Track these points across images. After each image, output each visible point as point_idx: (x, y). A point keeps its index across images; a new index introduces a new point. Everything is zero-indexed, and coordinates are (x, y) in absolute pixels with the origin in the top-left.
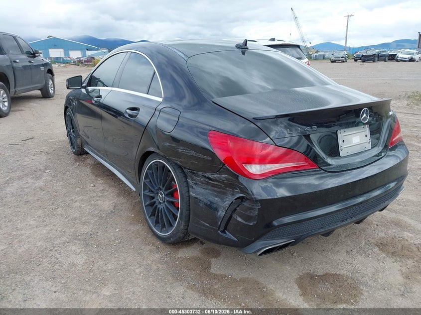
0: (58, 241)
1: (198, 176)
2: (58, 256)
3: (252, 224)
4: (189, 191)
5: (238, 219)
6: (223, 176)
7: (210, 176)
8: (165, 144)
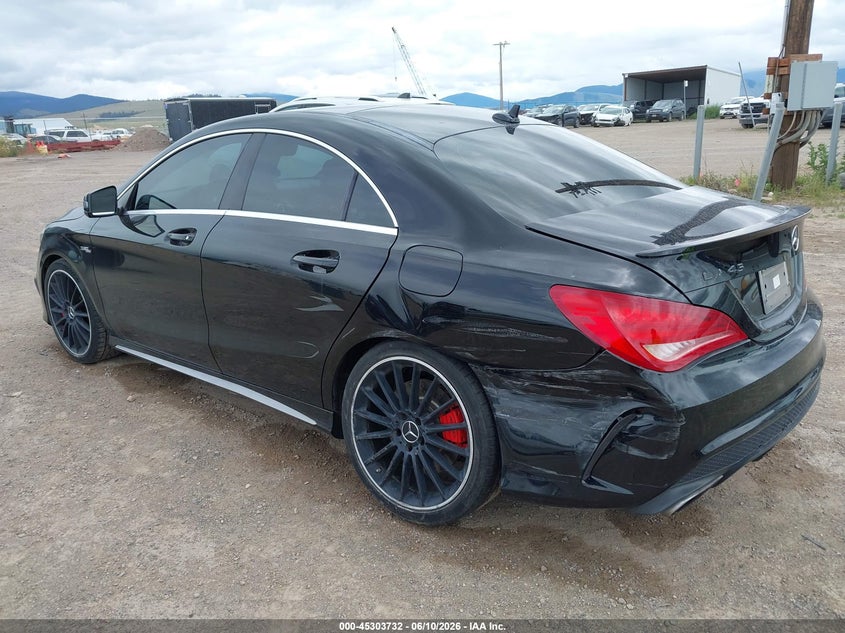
0: (134, 526)
1: (518, 376)
2: (154, 552)
3: (665, 458)
4: (491, 411)
5: (630, 452)
6: (597, 371)
7: (557, 375)
8: (432, 321)
